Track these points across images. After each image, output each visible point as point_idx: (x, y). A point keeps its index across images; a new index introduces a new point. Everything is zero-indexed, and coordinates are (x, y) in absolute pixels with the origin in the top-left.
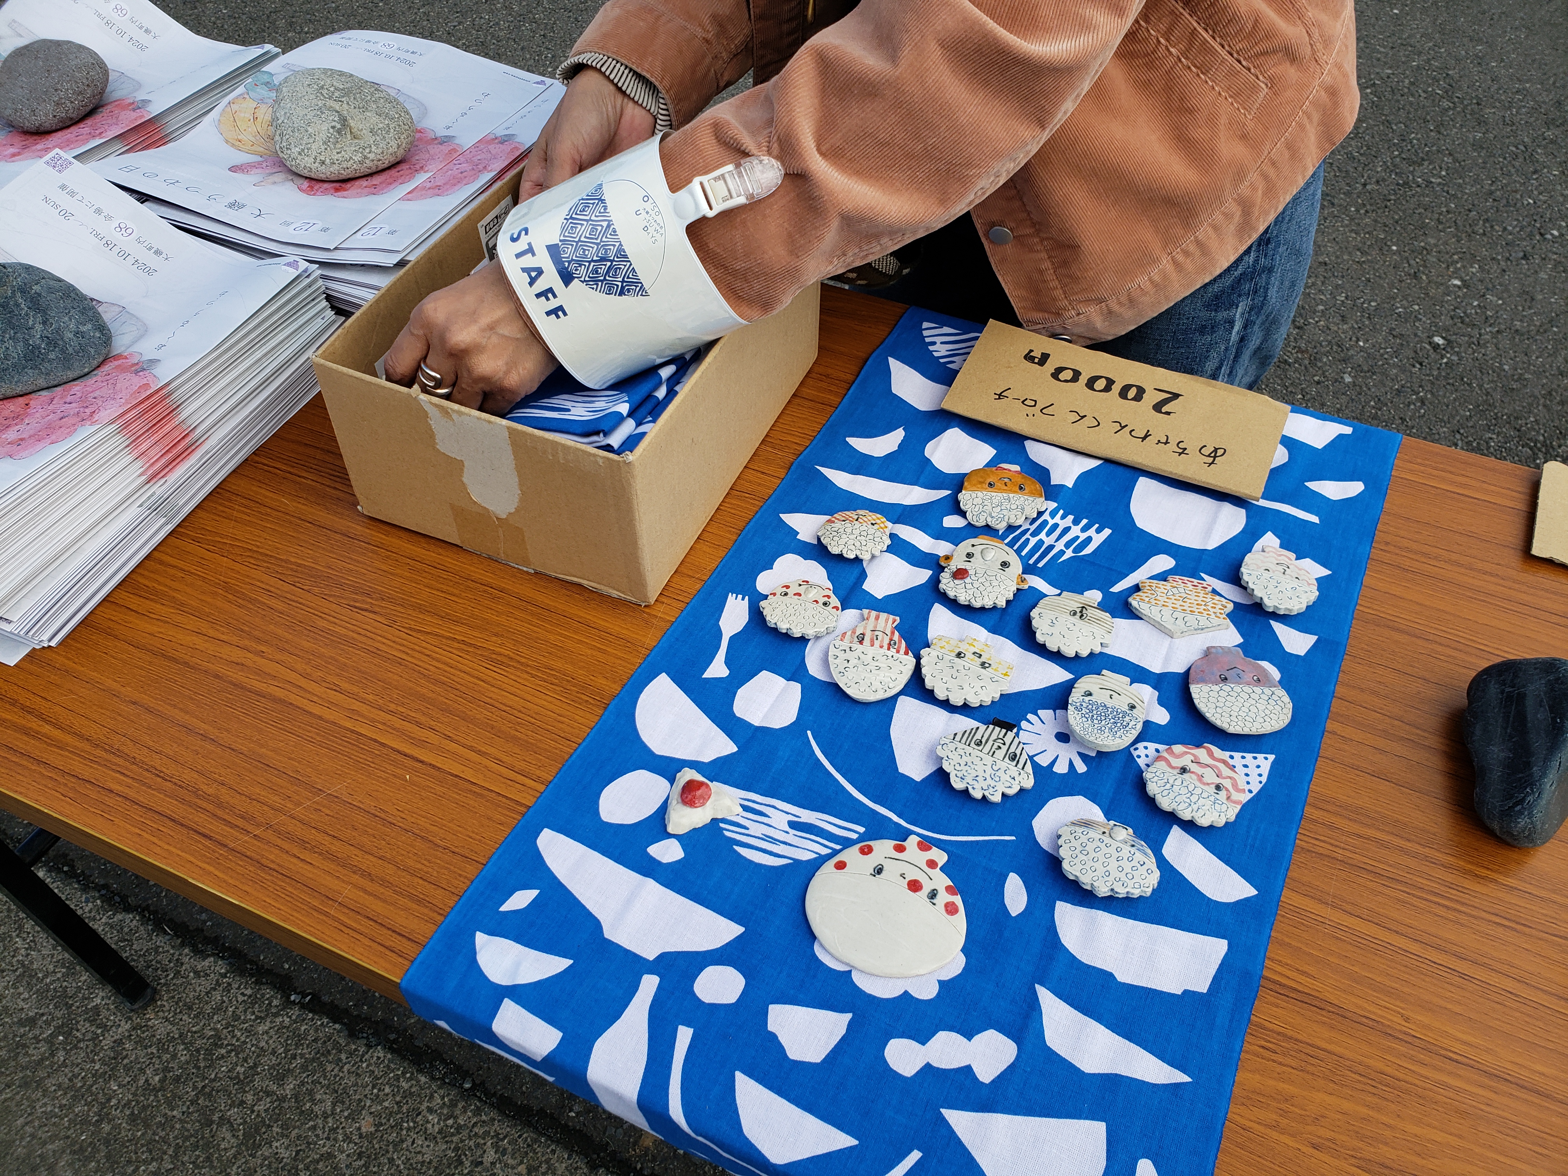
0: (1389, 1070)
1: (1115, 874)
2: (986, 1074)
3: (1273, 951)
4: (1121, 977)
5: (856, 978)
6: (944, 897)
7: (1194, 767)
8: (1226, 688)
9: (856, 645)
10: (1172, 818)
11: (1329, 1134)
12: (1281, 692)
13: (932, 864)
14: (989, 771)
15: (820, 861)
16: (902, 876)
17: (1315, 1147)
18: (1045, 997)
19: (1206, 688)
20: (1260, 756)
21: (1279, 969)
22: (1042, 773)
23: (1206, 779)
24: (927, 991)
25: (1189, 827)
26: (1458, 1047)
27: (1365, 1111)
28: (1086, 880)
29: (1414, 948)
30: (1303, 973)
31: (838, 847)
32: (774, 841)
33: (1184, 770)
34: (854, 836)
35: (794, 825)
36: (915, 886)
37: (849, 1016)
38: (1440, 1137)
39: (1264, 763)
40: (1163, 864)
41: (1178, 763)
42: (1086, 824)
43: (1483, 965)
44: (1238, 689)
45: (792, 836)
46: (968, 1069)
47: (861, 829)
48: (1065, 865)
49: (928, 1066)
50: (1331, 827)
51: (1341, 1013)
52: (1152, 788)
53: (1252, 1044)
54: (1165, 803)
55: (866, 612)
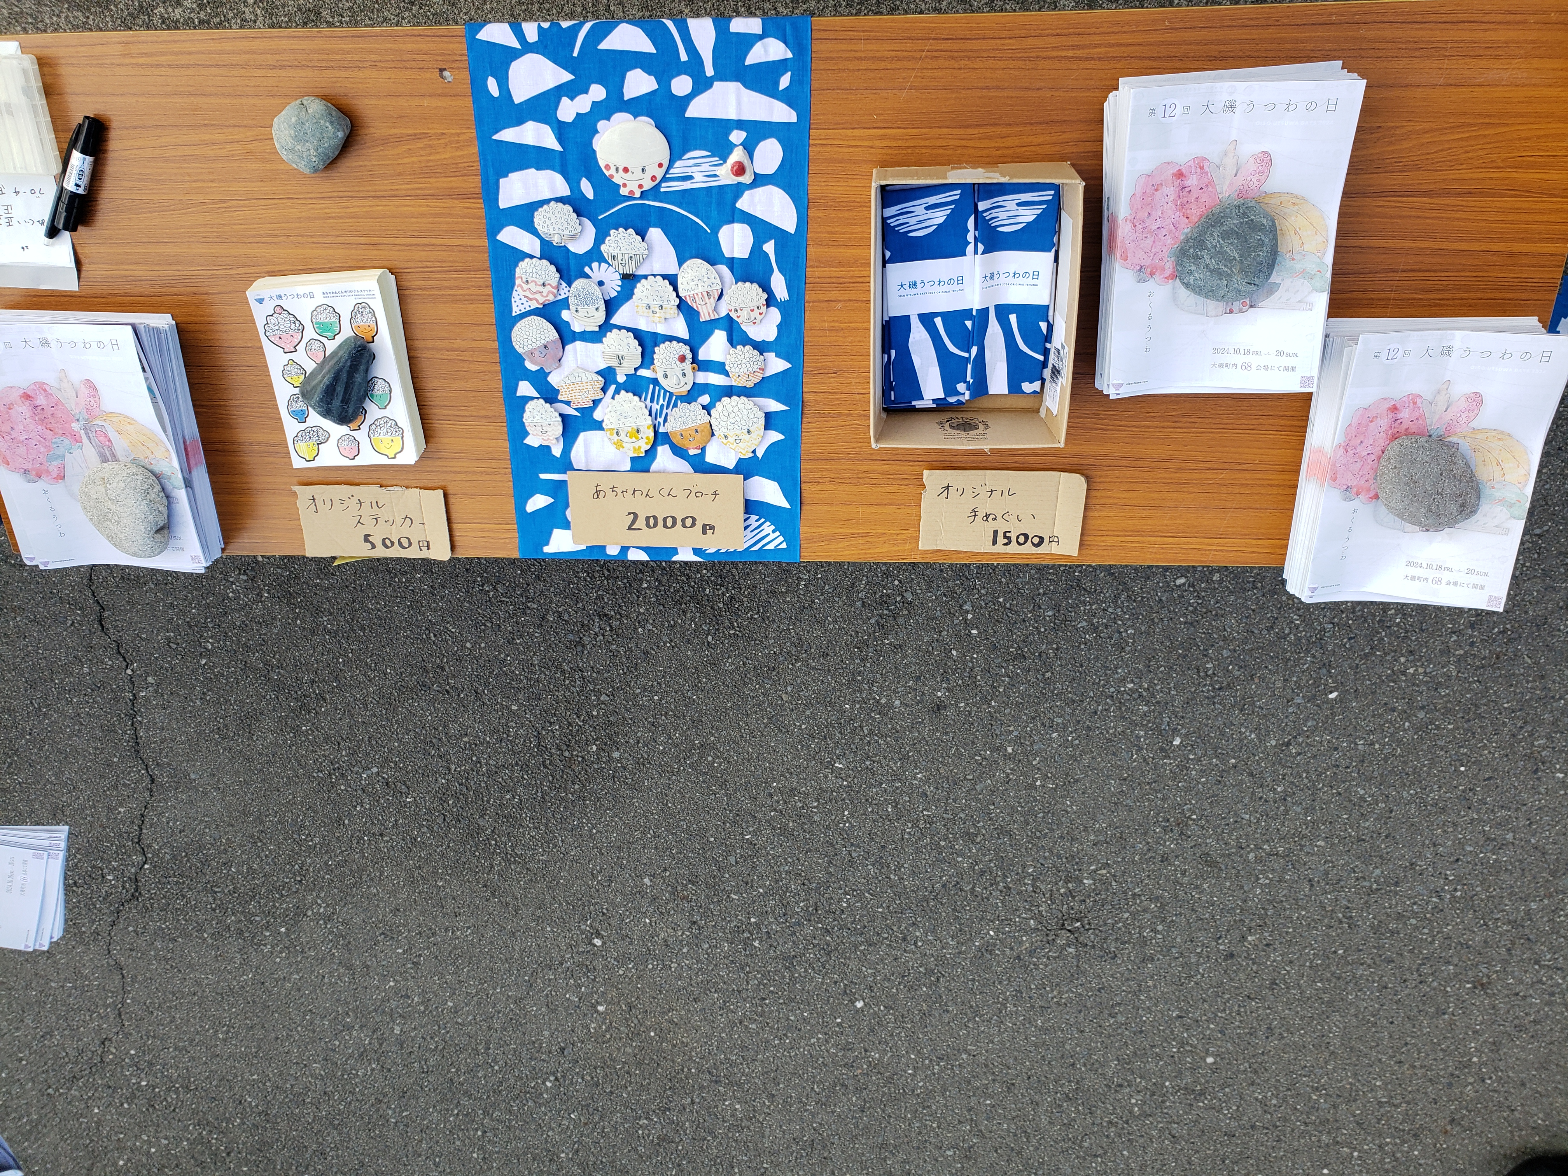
0: (428, 180)
1: (550, 215)
2: (565, 101)
3: (482, 213)
4: (533, 170)
5: (632, 117)
6: (612, 171)
7: (541, 289)
8: (543, 341)
9: (709, 289)
10: (540, 259)
11: (440, 142)
12: (520, 351)
13: (625, 185)
14: (620, 244)
15: (671, 164)
16: (633, 173)
17: (443, 133)
18: (557, 147)
19: (551, 337)
20: (519, 313)
21: (478, 205)
22: (601, 259)
23: (533, 284)
24: (601, 125)
25: (532, 257)
26: (407, 203)
27: (431, 158)
28: (560, 205)
29: (434, 241)
30: (468, 208)
31: (667, 176)
32: (695, 165)
33: (544, 285)
34: (663, 185)
35: (690, 178)
36: (626, 170)
37: (626, 99)
38: (405, 161)
39: (516, 310)
40: (535, 232)
41: (548, 288)
42: (573, 237)
43: (407, 246)
44: (538, 343)
45: (689, 171)
46: (572, 99)
47: (662, 190)
48: (571, 209)
49: (587, 93)
50: (479, 287)
51: (450, 196)
52: (553, 268)
53: (477, 165)
54: (545, 262)
55: (717, 317)
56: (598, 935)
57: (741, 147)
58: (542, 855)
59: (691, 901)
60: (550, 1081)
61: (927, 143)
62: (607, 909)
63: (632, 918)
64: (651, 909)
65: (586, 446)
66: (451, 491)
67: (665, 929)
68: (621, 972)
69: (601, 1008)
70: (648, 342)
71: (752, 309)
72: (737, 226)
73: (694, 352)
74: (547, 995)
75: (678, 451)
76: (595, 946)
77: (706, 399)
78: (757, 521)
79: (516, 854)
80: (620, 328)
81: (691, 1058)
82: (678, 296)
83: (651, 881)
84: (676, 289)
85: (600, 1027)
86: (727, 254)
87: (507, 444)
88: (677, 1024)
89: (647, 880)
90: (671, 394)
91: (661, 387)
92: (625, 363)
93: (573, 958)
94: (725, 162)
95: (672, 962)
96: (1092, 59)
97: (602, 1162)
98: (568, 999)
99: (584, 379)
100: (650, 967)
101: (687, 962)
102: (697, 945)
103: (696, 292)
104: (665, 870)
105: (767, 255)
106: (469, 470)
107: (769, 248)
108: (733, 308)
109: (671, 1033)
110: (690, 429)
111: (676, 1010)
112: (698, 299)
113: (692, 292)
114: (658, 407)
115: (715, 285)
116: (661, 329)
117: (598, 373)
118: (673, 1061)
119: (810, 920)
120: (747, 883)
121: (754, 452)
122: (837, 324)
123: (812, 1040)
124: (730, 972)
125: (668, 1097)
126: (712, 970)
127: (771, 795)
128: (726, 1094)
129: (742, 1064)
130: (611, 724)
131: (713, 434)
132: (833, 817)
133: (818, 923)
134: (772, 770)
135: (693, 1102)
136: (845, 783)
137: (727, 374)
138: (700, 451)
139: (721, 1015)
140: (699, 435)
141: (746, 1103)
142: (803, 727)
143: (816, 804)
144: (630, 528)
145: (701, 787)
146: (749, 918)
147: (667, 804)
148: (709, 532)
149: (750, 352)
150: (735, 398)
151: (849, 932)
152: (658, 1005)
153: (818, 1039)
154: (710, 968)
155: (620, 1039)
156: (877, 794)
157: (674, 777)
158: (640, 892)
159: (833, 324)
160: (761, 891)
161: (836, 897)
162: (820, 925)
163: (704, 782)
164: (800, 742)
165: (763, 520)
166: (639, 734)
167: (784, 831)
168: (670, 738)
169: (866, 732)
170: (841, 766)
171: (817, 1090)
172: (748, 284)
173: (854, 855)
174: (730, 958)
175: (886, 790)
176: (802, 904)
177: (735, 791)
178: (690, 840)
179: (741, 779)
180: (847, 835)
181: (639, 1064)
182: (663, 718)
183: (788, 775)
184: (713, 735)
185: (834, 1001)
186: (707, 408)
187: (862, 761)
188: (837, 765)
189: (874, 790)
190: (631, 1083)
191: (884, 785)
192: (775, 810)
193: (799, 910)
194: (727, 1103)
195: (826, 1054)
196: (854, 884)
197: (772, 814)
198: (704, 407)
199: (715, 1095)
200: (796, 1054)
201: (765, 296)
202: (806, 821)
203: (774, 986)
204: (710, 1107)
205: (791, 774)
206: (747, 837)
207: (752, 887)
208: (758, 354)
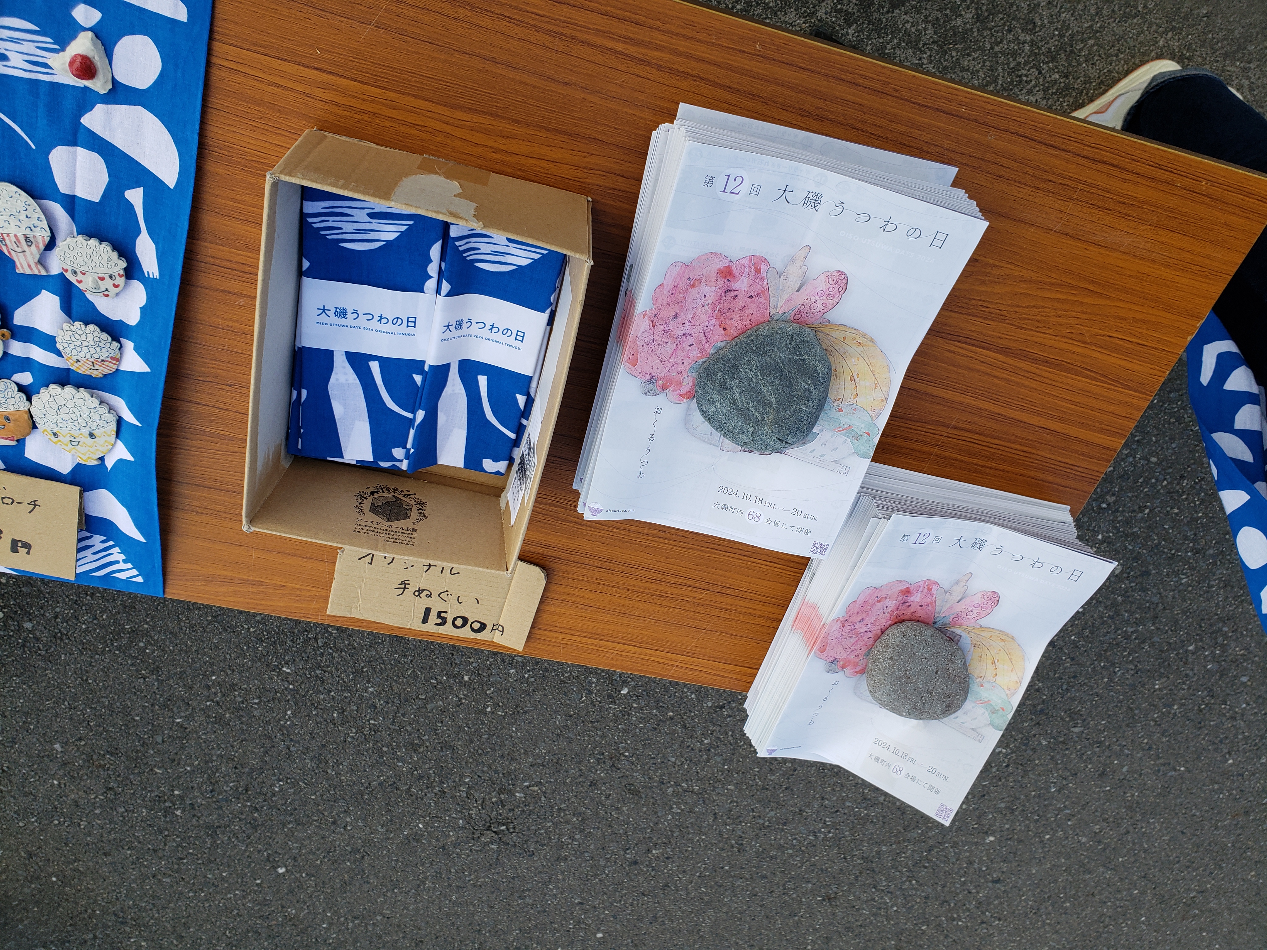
9: (28, 232)
32: (11, 40)
35: (5, 58)
55: (43, 273)
57: (90, 34)
59: (108, 770)
61: (394, 114)
62: (8, 767)
63: (37, 778)
64: (61, 772)
67: (76, 791)
68: (21, 824)
71: (101, 276)
72: (82, 153)
73: (6, 312)
77: (26, 378)
78: (102, 542)
81: (95, 902)
83: (62, 747)
86: (64, 188)
88: (83, 873)
89: (57, 746)
94: (63, 49)
95: (82, 821)
96: (649, 64)
100: (56, 822)
101: (99, 822)
102: (111, 808)
104: (80, 739)
105: (130, 206)
107: (136, 197)
108: (70, 269)
109: (76, 880)
111: (84, 861)
112: (11, 241)
115: (39, 229)
118: (77, 903)
119: (238, 798)
120: (173, 761)
121: (102, 459)
122: (236, 325)
123: (229, 896)
124: (146, 834)
125: (68, 932)
126: (127, 831)
127: (208, 687)
128: (131, 932)
129: (151, 910)
131: (34, 427)
132: (275, 715)
133: (247, 801)
134: (212, 664)
135: (95, 937)
136: (291, 687)
137: (60, 354)
138: (14, 443)
139: (133, 869)
140: (12, 424)
141: (153, 941)
142: (252, 630)
143: (257, 701)
145: (129, 670)
146: (173, 791)
147: (87, 680)
148: (22, 550)
149: (96, 334)
150: (69, 389)
151: (279, 812)
153: (235, 895)
154: (125, 829)
156: (324, 700)
157: (97, 656)
158: (48, 756)
159: (230, 323)
160: (189, 769)
161: (269, 783)
162: (249, 804)
163: (132, 665)
164: (247, 643)
165: (111, 543)
166: (58, 610)
167: (219, 719)
169: (320, 644)
170: (289, 671)
171: (229, 935)
172: (93, 242)
173: (292, 749)
174: (148, 822)
175: (333, 698)
176: (231, 785)
177: (168, 678)
178: (111, 715)
179: (176, 668)
180: (288, 732)
181: (37, 903)
183: (229, 672)
185: (255, 866)
186: (27, 392)
187: (312, 669)
188: (284, 669)
189: (322, 697)
191: (332, 693)
192: (212, 700)
193: (229, 788)
194: (132, 940)
195: (241, 907)
196: (288, 774)
197: (208, 703)
198: (21, 388)
199: (120, 934)
200: (210, 905)
201: (123, 264)
202: (244, 714)
203: (194, 849)
204: (113, 943)
205: (233, 671)
206: (178, 720)
207: (179, 764)
208: (110, 339)
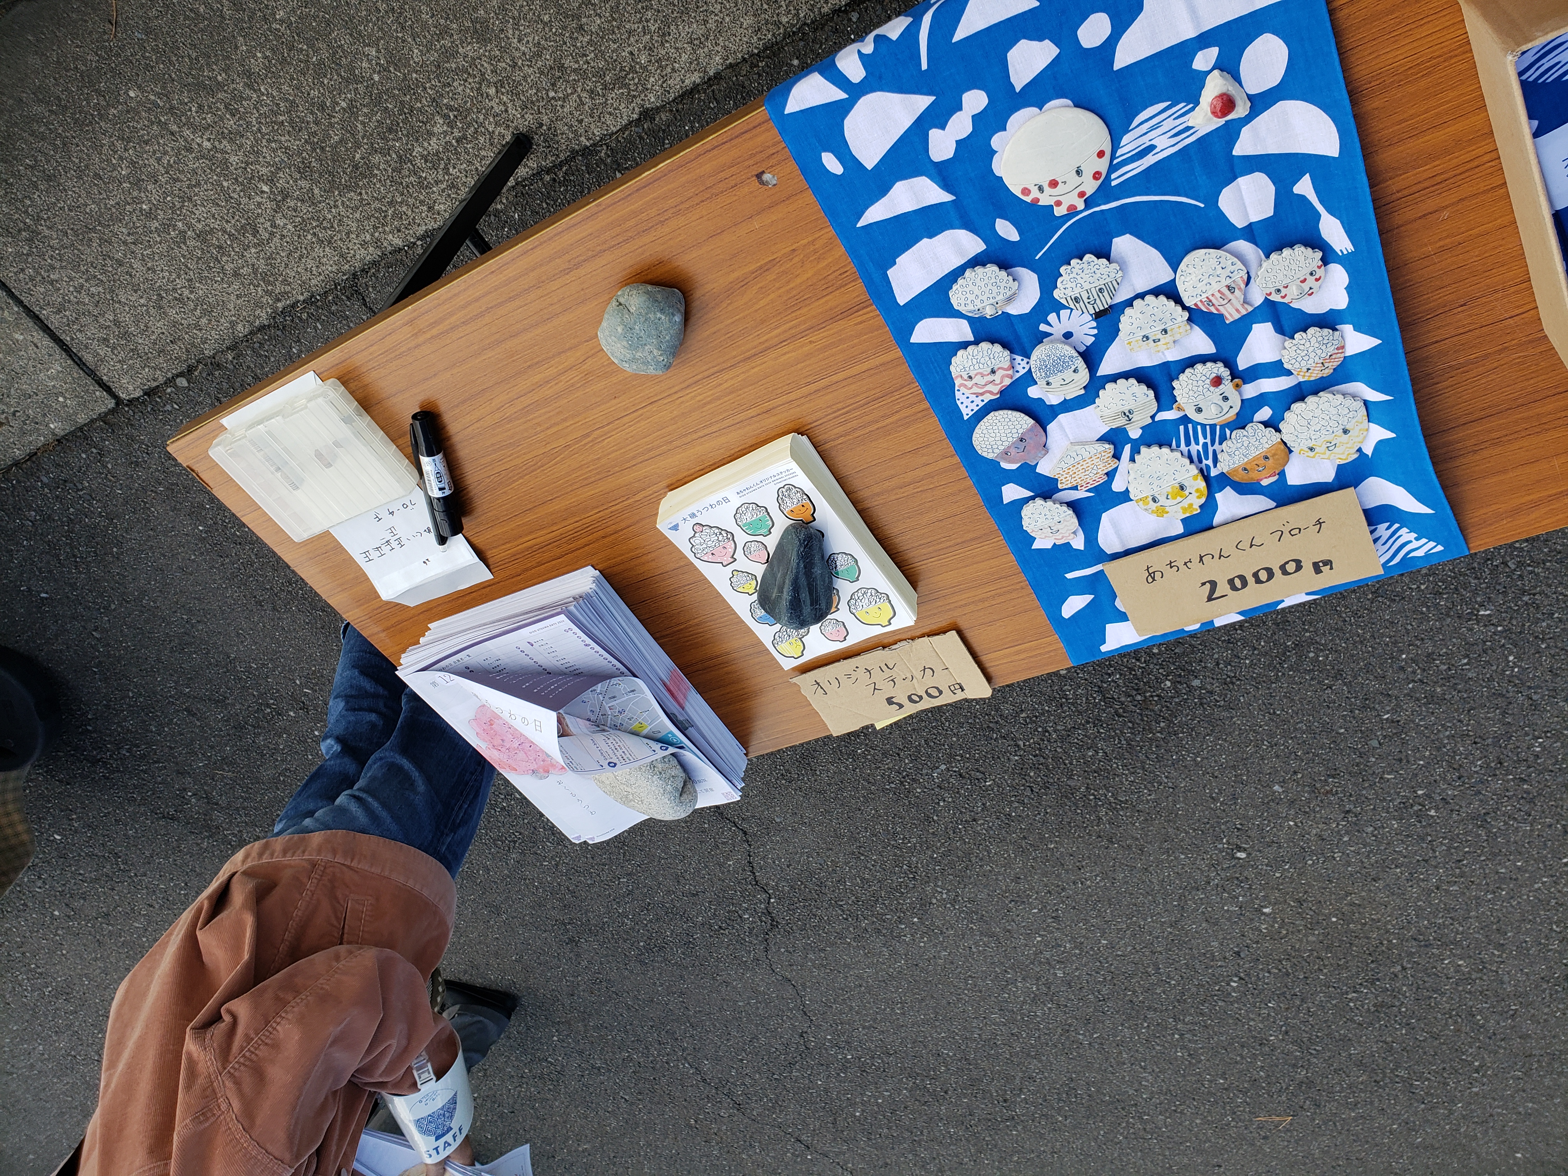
0: (798, 313)
1: (971, 287)
2: (934, 134)
3: (881, 320)
4: (925, 241)
5: (1035, 110)
6: (1035, 193)
7: (991, 378)
8: (1016, 435)
9: (1228, 281)
10: (976, 343)
11: (794, 261)
12: (990, 456)
13: (1059, 203)
14: (1080, 281)
15: (1115, 145)
16: (1065, 183)
17: (794, 250)
18: (947, 197)
19: (1025, 426)
20: (971, 413)
21: (871, 314)
22: (1058, 307)
23: (979, 376)
24: (996, 141)
25: (965, 345)
26: (786, 349)
27: (792, 285)
28: (979, 270)
29: (835, 378)
30: (861, 323)
31: (1115, 162)
32: (1152, 129)
33: (993, 372)
34: (1113, 176)
35: (1152, 148)
36: (1054, 184)
37: (1018, 90)
38: (762, 303)
39: (967, 412)
40: (958, 315)
41: (1000, 373)
42: (1010, 299)
43: (806, 397)
44: (1010, 439)
45: (1145, 141)
46: (943, 127)
47: (1114, 183)
48: (995, 268)
49: (960, 109)
50: (911, 405)
51: (834, 319)
52: (998, 348)
53: (851, 268)
54: (985, 346)
55: (1250, 309)
56: (1240, 849)
57: (1216, 72)
58: (1150, 795)
59: (1337, 794)
60: (1235, 982)
62: (1241, 824)
63: (1272, 825)
64: (1292, 812)
65: (1114, 524)
66: (963, 624)
67: (1315, 826)
68: (1278, 875)
69: (1266, 910)
70: (1160, 379)
71: (1302, 279)
72: (1243, 182)
73: (1230, 364)
74: (1203, 912)
75: (1244, 488)
76: (1240, 859)
77: (1265, 413)
78: (1388, 529)
79: (1121, 801)
80: (1114, 378)
81: (1387, 931)
82: (1184, 307)
83: (1282, 787)
84: (1178, 300)
85: (1273, 926)
86: (1240, 223)
87: (1012, 557)
88: (1359, 905)
89: (1276, 788)
90: (1213, 427)
91: (1195, 424)
92: (1135, 417)
93: (1219, 875)
94: (1197, 103)
95: (1335, 853)
97: (1317, 1037)
98: (1228, 910)
99: (1086, 455)
100: (1310, 862)
101: (1352, 849)
102: (1358, 831)
103: (1209, 294)
104: (1295, 773)
105: (1303, 198)
106: (976, 598)
107: (1304, 187)
108: (1273, 290)
109: (1356, 915)
110: (1256, 458)
111: (1355, 893)
112: (1216, 299)
113: (1204, 296)
114: (1200, 448)
115: (1236, 272)
116: (1173, 355)
117: (1103, 439)
118: (1368, 938)
119: (1495, 775)
120: (1400, 760)
121: (1359, 450)
122: (1448, 240)
123: (1536, 886)
124: (1408, 846)
125: (1372, 970)
126: (1386, 849)
127: (1402, 669)
128: (1441, 954)
129: (1452, 924)
130: (1179, 656)
131: (1291, 451)
132: (1494, 668)
133: (1507, 775)
134: (1395, 643)
135: (1404, 968)
136: (1499, 629)
137: (1289, 373)
138: (1277, 477)
139: (1411, 886)
140: (1271, 460)
141: (1471, 957)
142: (1423, 587)
143: (1466, 661)
144: (1210, 599)
145: (1311, 685)
146: (1415, 792)
147: (1274, 713)
148: (1325, 569)
149: (1318, 334)
150: (1311, 400)
151: (1553, 774)
152: (1331, 893)
153: (1544, 883)
154: (1383, 848)
155: (1299, 931)
156: (1549, 627)
157: (1274, 685)
158: (1273, 800)
159: (1441, 243)
160: (1421, 762)
161: (1524, 746)
162: (1511, 777)
163: (1312, 679)
164: (1424, 604)
165: (1396, 526)
166: (1216, 656)
167: (1431, 698)
168: (1255, 649)
169: (1513, 567)
170: (1488, 612)
171: (1558, 930)
172: (1286, 252)
173: (1535, 697)
174: (1404, 833)
175: (1560, 620)
176: (1479, 763)
177: (1355, 677)
178: (1315, 738)
179: (1358, 663)
180: (1520, 680)
181: (1328, 948)
182: (1239, 632)
183: (1418, 643)
184: (1307, 631)
185: (1553, 844)
186: (1272, 424)
187: (1516, 598)
188: (1482, 613)
189: (1544, 624)
190: (1325, 966)
191: (1556, 615)
192: (1413, 681)
193: (1478, 768)
194: (1446, 962)
195: (1558, 895)
196: (1544, 727)
197: (1410, 686)
198: (1266, 424)
199: (1430, 958)
200: (1519, 903)
201: (1319, 254)
202: (1457, 681)
203: (1469, 846)
204: (1427, 969)
205: (1422, 639)
206: (1386, 717)
207: (1408, 762)
208: (1331, 331)
